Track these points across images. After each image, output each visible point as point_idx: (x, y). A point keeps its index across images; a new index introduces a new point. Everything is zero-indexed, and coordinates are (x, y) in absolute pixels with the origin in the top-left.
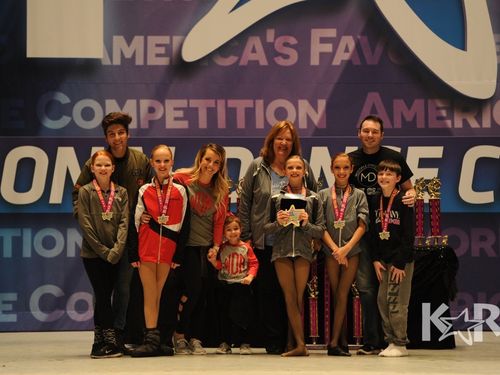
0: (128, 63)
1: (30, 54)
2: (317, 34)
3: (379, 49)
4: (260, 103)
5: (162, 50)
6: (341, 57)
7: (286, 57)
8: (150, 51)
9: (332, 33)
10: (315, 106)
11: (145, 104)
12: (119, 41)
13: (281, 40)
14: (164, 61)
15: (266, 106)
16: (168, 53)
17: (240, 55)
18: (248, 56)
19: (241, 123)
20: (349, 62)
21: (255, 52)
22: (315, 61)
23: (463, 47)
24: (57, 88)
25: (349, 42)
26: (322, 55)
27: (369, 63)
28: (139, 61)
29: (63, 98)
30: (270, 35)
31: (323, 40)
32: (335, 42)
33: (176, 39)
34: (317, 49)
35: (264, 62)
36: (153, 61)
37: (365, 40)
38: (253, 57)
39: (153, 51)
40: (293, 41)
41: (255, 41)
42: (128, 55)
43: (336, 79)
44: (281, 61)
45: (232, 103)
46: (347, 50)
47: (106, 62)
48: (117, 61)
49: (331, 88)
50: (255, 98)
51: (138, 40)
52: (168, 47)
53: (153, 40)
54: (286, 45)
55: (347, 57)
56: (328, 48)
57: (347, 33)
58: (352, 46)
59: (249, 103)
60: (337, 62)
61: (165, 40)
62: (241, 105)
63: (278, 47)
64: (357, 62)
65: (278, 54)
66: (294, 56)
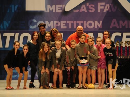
0: (51, 12)
1: (26, 10)
2: (100, 4)
3: (116, 8)
4: (85, 22)
5: (60, 8)
6: (106, 10)
7: (92, 10)
9: (103, 4)
10: (99, 22)
11: (55, 22)
12: (49, 6)
13: (90, 5)
14: (60, 11)
17: (80, 9)
18: (82, 10)
20: (108, 11)
21: (84, 9)
22: (99, 11)
24: (33, 18)
25: (108, 6)
27: (113, 11)
28: (54, 11)
29: (35, 21)
30: (88, 4)
31: (101, 6)
32: (104, 6)
33: (64, 6)
34: (100, 8)
35: (86, 11)
36: (57, 11)
37: (112, 5)
39: (57, 9)
40: (93, 6)
41: (84, 6)
42: (51, 10)
43: (104, 15)
44: (90, 11)
45: (78, 22)
46: (107, 8)
47: (46, 11)
48: (48, 11)
49: (103, 17)
50: (84, 20)
51: (54, 6)
52: (61, 8)
53: (58, 6)
54: (92, 7)
55: (107, 10)
56: (103, 7)
57: (107, 4)
58: (109, 7)
59: (82, 22)
60: (105, 11)
61: (61, 6)
62: (80, 22)
63: (90, 7)
64: (110, 11)
65: (89, 9)
66: (94, 10)
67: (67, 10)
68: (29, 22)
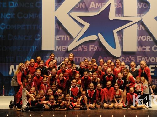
0: (59, 51)
2: (91, 46)
3: (101, 49)
4: (81, 57)
5: (64, 49)
6: (95, 50)
7: (85, 50)
8: (62, 49)
9: (93, 46)
10: (90, 58)
11: (61, 58)
12: (57, 47)
13: (85, 47)
14: (65, 50)
15: (82, 58)
16: (65, 49)
17: (77, 49)
18: (79, 50)
19: (78, 61)
20: (96, 51)
21: (80, 49)
22: (90, 50)
23: (115, 49)
24: (46, 55)
25: (96, 47)
26: (91, 49)
27: (100, 51)
28: (60, 50)
29: (48, 57)
30: (83, 46)
31: (92, 47)
32: (94, 47)
33: (67, 47)
34: (91, 48)
35: (82, 51)
36: (63, 50)
37: (99, 47)
38: (80, 50)
39: (63, 49)
40: (87, 47)
41: (80, 47)
42: (59, 49)
43: (94, 54)
44: (84, 50)
45: (76, 58)
46: (96, 49)
47: (55, 51)
48: (57, 50)
49: (93, 55)
50: (80, 57)
51: (60, 47)
52: (65, 48)
53: (63, 47)
54: (85, 48)
55: (96, 50)
57: (96, 46)
58: (97, 48)
59: (79, 58)
60: (94, 51)
61: (65, 47)
62: (78, 58)
63: (84, 48)
64: (97, 51)
65: (84, 49)
66: (87, 50)
67: (69, 49)
68: (44, 57)
